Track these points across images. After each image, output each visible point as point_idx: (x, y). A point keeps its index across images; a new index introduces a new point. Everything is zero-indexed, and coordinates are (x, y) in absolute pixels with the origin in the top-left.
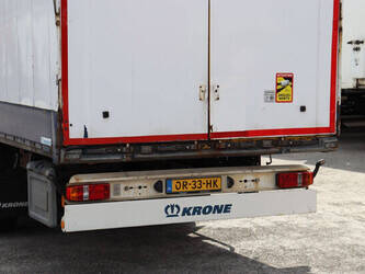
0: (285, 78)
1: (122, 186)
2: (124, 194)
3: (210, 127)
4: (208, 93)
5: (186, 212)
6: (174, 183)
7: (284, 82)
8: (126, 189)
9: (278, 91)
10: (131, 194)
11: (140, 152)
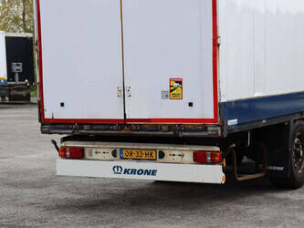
0: (177, 82)
1: (94, 151)
2: (95, 156)
3: (125, 115)
5: (126, 171)
6: (124, 151)
7: (176, 85)
8: (96, 153)
9: (171, 91)
10: (99, 156)
11: (83, 129)
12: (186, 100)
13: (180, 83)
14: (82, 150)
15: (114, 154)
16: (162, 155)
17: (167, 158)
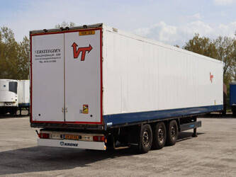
2: (53, 137)
3: (65, 120)
4: (64, 110)
11: (48, 125)
12: (89, 114)
13: (87, 106)
14: (48, 134)
15: (61, 137)
16: (80, 137)
17: (83, 139)
